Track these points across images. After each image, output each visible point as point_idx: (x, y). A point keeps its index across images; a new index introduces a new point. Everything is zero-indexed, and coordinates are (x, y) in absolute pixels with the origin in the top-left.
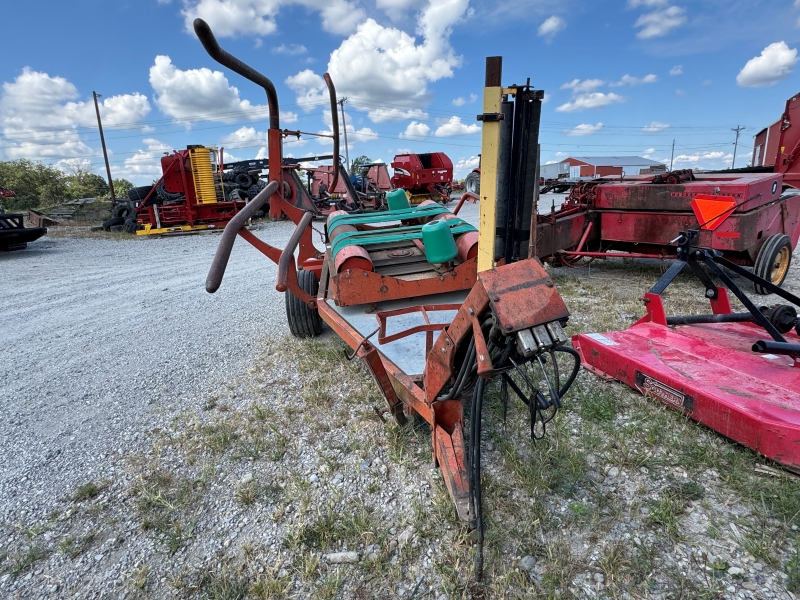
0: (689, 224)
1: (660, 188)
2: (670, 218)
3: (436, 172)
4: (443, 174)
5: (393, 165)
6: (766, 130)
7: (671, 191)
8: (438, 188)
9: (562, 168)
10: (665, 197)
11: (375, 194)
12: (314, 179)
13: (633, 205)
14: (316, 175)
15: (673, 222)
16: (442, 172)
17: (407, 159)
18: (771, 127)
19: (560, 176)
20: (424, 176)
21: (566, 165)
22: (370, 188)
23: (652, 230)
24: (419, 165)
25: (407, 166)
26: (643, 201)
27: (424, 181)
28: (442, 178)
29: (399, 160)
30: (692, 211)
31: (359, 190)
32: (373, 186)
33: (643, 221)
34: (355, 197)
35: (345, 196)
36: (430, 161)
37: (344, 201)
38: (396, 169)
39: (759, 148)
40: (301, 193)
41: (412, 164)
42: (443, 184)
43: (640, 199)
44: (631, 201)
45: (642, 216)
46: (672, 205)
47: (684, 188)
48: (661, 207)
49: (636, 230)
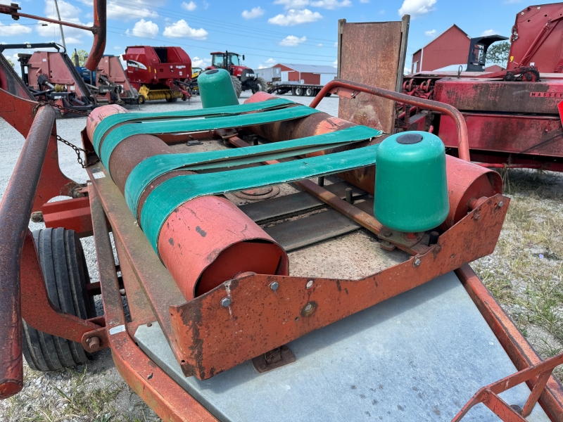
0: (550, 129)
1: (517, 86)
2: (527, 122)
3: (174, 67)
4: (182, 70)
5: (125, 57)
6: (421, 50)
7: (530, 90)
8: (178, 84)
9: (274, 73)
10: (522, 97)
11: (109, 88)
12: (29, 67)
13: (482, 106)
14: (31, 62)
15: (531, 126)
16: (180, 67)
17: (142, 51)
18: (424, 48)
19: (274, 79)
20: (162, 70)
21: (278, 70)
22: (101, 81)
23: (504, 135)
24: (155, 58)
25: (143, 59)
26: (494, 101)
27: (163, 76)
28: (181, 73)
29: (130, 51)
30: (558, 115)
31: (89, 82)
32: (104, 79)
33: (493, 125)
34: (85, 89)
35: (72, 88)
36: (166, 55)
37: (73, 94)
38: (128, 62)
39: (415, 65)
40: (13, 83)
41: (148, 57)
42: (183, 80)
43: (491, 98)
44: (479, 101)
45: (492, 120)
46: (530, 106)
47: (548, 87)
48: (516, 108)
49: (483, 135)
